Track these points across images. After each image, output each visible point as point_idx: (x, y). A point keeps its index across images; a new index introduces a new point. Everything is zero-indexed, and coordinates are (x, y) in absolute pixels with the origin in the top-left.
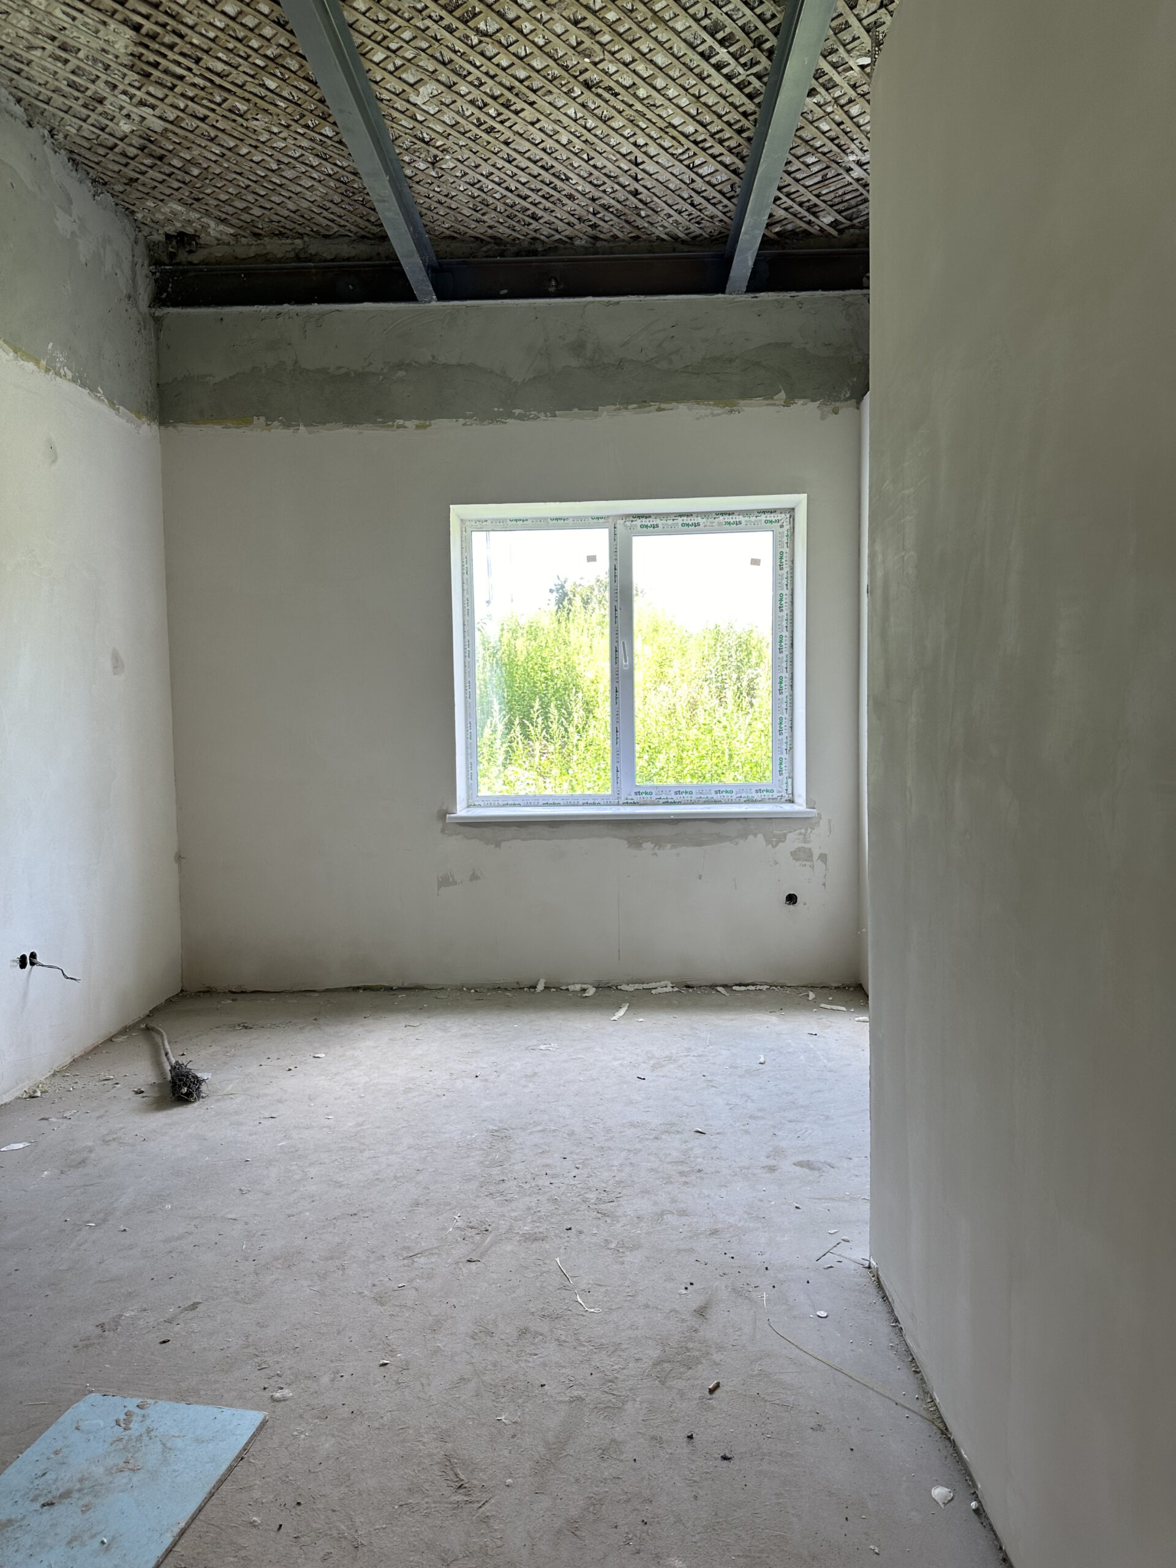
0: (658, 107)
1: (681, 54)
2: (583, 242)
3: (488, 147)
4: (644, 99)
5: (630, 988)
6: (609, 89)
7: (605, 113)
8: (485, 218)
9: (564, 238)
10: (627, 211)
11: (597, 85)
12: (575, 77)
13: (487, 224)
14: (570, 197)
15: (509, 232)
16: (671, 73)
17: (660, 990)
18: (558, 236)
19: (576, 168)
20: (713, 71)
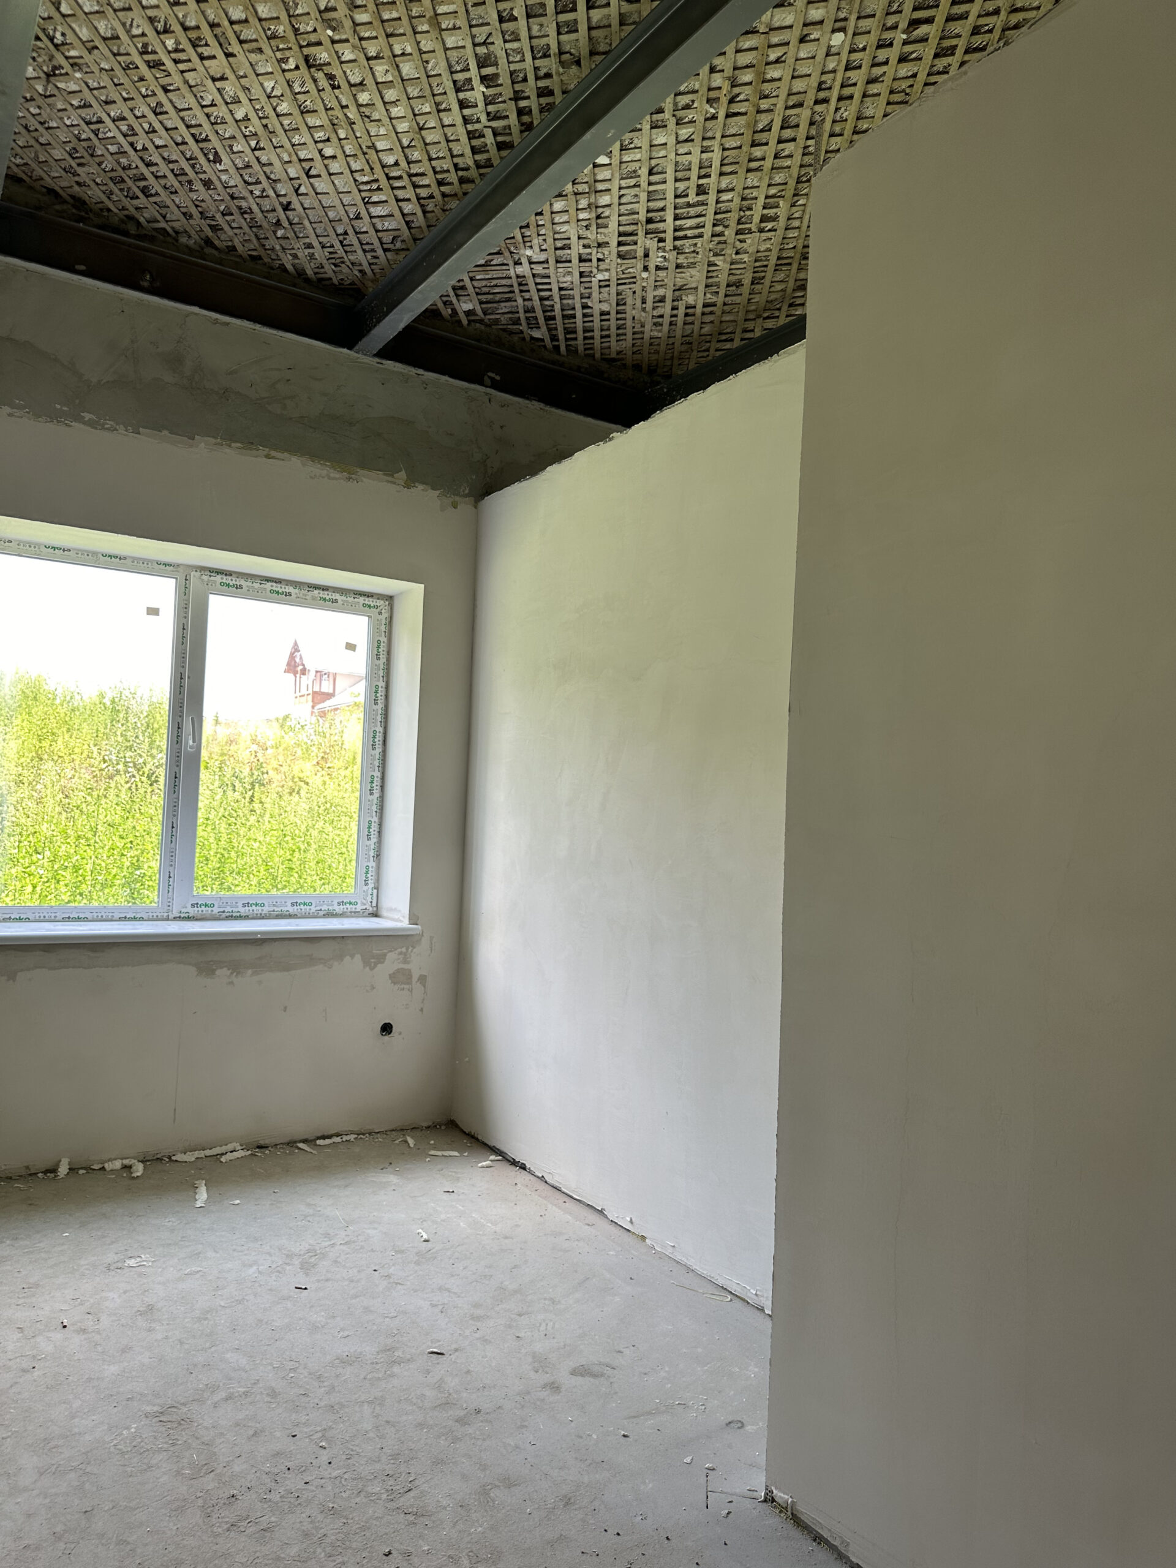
0: (371, 121)
1: (433, 73)
2: (192, 242)
3: (137, 84)
4: (362, 105)
5: (190, 1157)
6: (331, 77)
7: (307, 103)
8: (80, 170)
9: (169, 229)
10: (265, 225)
11: (319, 67)
12: (301, 47)
13: (77, 179)
14: (207, 184)
15: (104, 198)
16: (409, 90)
17: (230, 1156)
18: (163, 225)
19: (234, 153)
20: (455, 107)
